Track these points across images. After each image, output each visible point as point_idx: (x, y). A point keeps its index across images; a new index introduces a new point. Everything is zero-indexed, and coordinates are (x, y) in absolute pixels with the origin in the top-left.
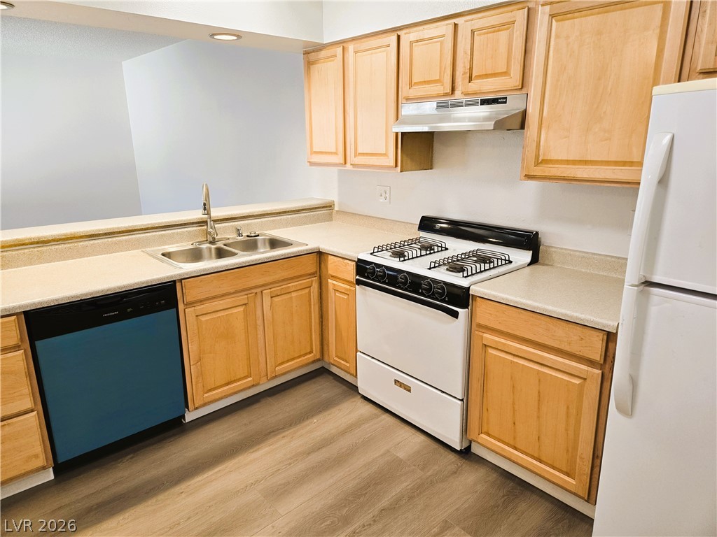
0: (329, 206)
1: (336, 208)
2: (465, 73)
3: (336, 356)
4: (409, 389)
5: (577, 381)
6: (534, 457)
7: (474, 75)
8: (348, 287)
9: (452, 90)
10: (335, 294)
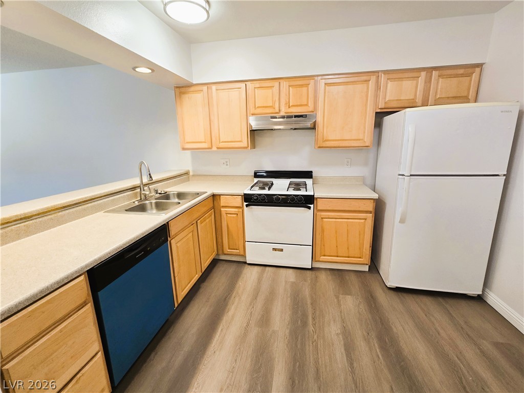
0: (187, 173)
1: (191, 174)
2: (286, 104)
3: (229, 249)
4: (282, 250)
5: (363, 221)
6: (346, 257)
7: (291, 105)
8: (237, 210)
9: (280, 111)
10: (227, 216)
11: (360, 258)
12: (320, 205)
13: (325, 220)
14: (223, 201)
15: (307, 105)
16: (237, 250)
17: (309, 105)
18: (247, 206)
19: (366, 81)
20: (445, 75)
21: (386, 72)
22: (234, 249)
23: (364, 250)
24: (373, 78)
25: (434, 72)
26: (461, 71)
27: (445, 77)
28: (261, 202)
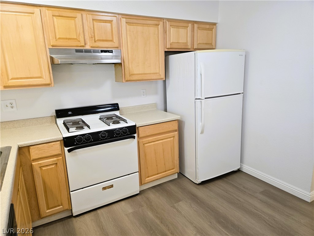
2: (91, 37)
3: (48, 209)
4: (112, 186)
5: (172, 139)
6: (164, 172)
7: (96, 39)
8: (55, 159)
9: (85, 44)
10: (41, 169)
11: (173, 169)
12: (142, 132)
13: (146, 145)
14: (34, 153)
15: (112, 41)
16: (59, 206)
17: (114, 41)
18: (69, 151)
19: (156, 25)
20: (201, 28)
21: (169, 20)
22: (56, 207)
23: (175, 162)
24: (161, 23)
25: (195, 24)
26: (208, 26)
27: (201, 29)
28: (87, 143)
